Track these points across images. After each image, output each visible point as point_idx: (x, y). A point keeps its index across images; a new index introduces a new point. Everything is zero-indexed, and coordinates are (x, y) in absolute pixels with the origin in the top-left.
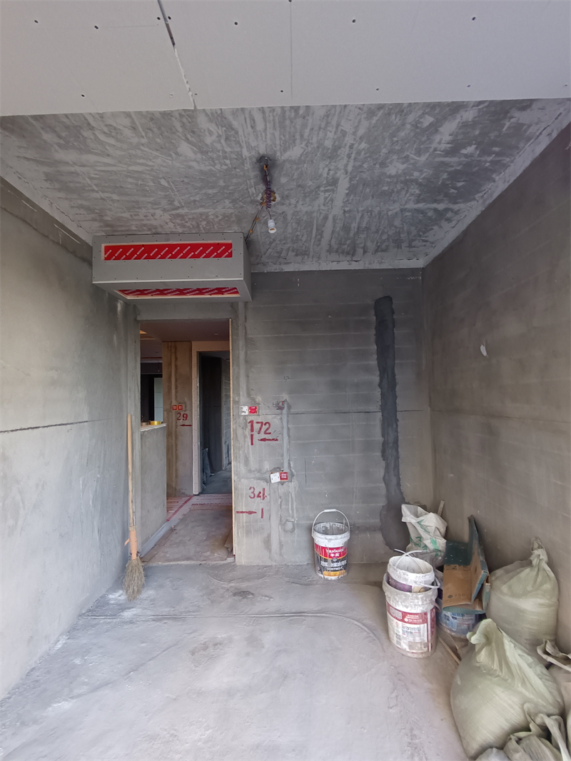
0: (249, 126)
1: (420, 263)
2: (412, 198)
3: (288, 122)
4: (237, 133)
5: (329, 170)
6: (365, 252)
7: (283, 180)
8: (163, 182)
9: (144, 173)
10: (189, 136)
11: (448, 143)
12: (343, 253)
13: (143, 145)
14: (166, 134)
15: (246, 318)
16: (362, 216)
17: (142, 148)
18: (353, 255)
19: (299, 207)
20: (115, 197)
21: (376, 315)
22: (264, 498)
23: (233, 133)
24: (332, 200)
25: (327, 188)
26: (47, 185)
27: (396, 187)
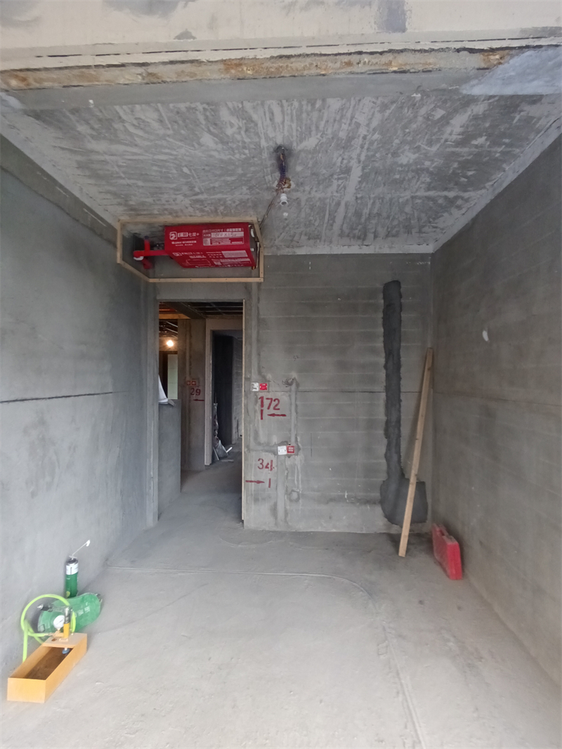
0: (268, 119)
1: (429, 249)
2: (423, 186)
3: (304, 115)
4: (256, 125)
5: (343, 159)
6: (375, 237)
7: (299, 168)
8: (186, 170)
9: (169, 162)
10: (211, 128)
11: (459, 135)
12: (354, 237)
13: (168, 136)
14: (190, 126)
15: (259, 299)
16: (374, 203)
17: (167, 138)
18: (364, 240)
19: (313, 193)
20: (140, 183)
21: (384, 298)
22: (271, 469)
23: (252, 125)
24: (345, 187)
25: (340, 176)
26: (79, 172)
27: (407, 175)
